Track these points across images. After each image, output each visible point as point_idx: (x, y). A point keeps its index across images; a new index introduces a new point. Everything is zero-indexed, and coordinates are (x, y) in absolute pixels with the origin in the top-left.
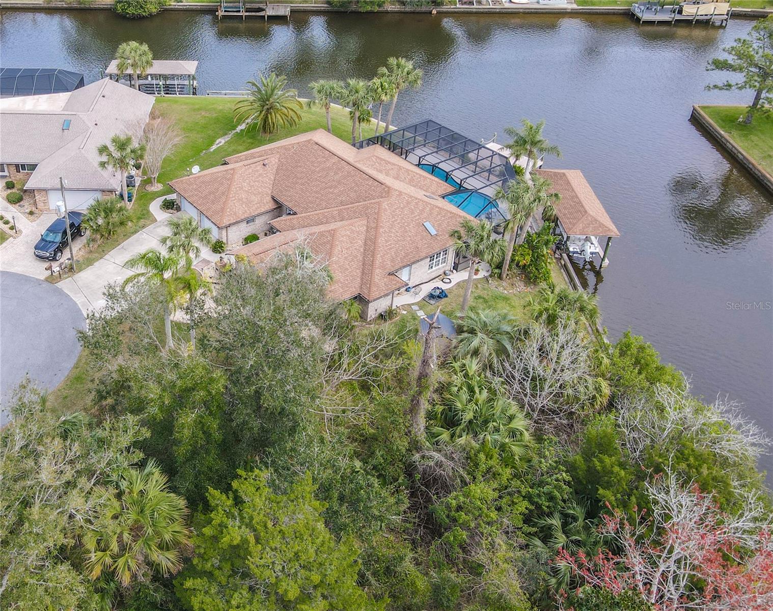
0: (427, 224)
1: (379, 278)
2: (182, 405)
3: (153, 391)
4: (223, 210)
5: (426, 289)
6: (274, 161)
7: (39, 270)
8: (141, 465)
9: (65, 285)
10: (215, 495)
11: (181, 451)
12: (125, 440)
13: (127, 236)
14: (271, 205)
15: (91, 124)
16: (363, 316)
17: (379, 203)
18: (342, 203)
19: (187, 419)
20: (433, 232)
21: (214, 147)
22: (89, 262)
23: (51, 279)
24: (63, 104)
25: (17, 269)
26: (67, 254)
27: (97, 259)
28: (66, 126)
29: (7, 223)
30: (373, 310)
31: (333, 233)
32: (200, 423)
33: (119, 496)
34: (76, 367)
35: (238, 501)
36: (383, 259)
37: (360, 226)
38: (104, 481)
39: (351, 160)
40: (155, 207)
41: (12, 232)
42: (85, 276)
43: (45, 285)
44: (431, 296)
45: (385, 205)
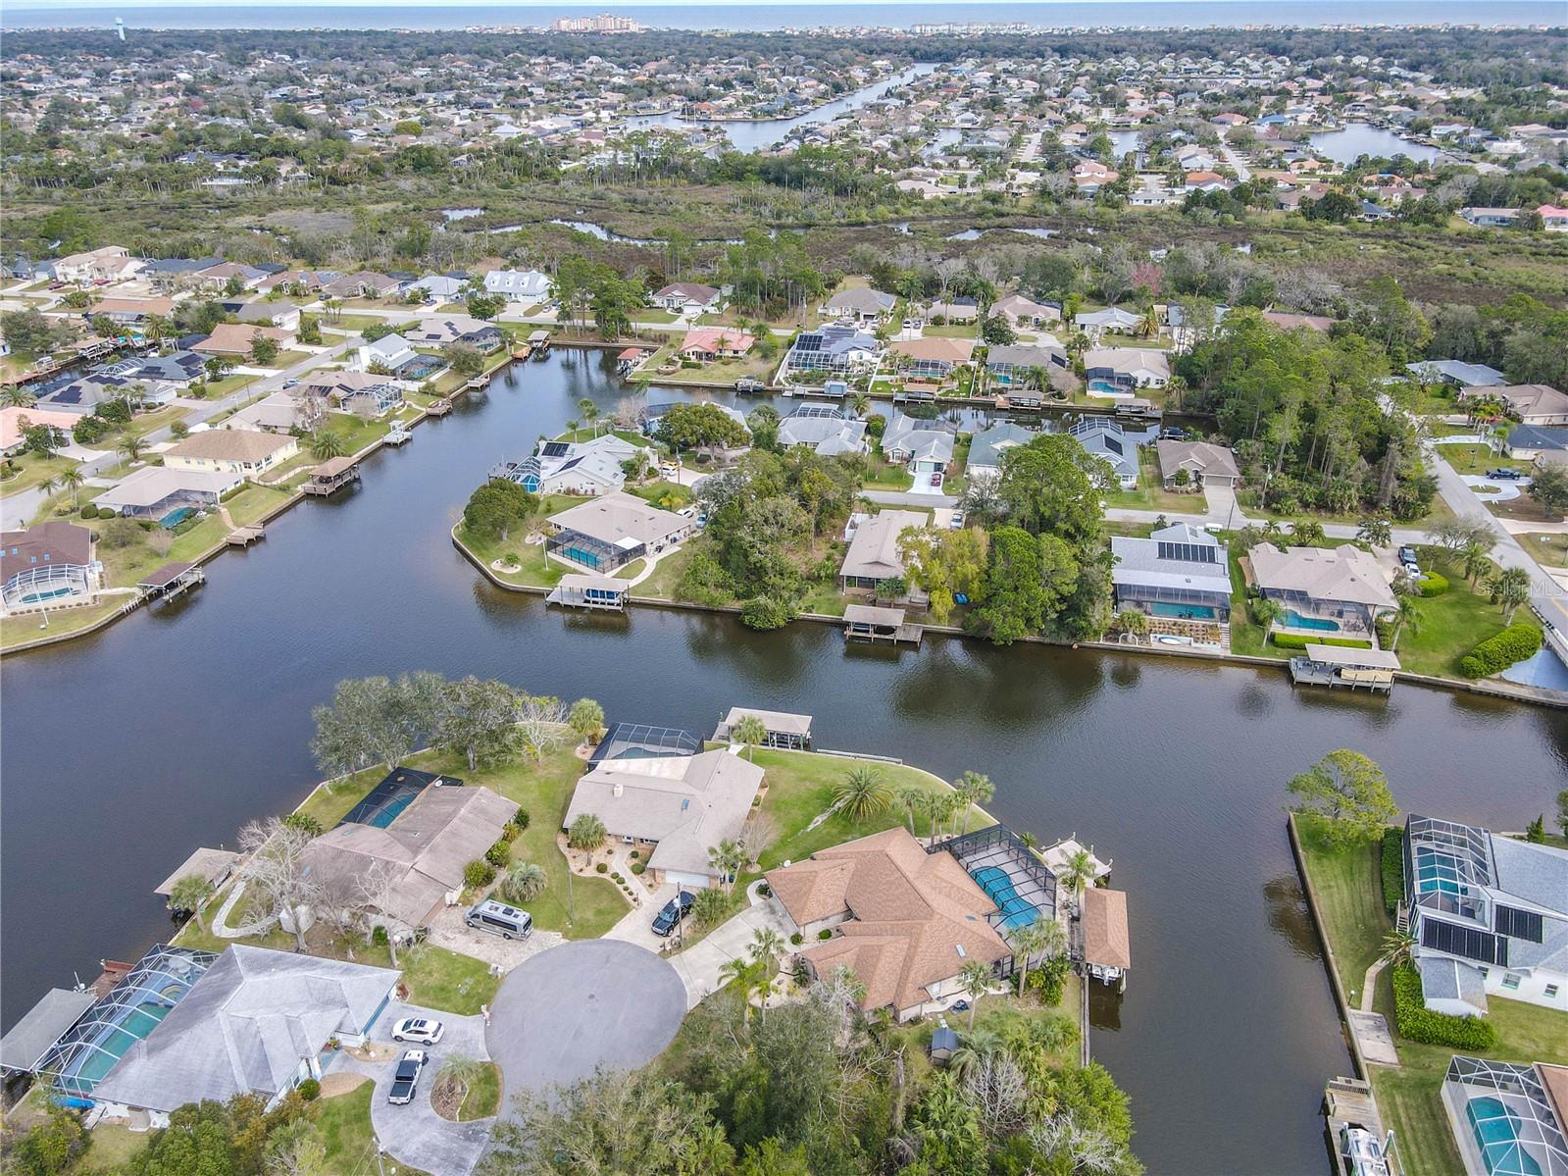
0: (959, 947)
1: (910, 991)
2: (741, 1088)
3: (724, 1078)
4: (803, 910)
5: (952, 1001)
6: (851, 865)
7: (653, 944)
8: (712, 1124)
9: (673, 960)
10: (748, 1148)
11: (738, 1118)
12: (703, 1108)
13: (726, 919)
14: (843, 908)
15: (706, 807)
16: (895, 1018)
17: (922, 925)
18: (897, 919)
19: (743, 1098)
20: (962, 954)
21: (811, 827)
22: (694, 941)
23: (665, 954)
24: (683, 772)
25: (637, 942)
26: (677, 931)
27: (700, 939)
28: (686, 805)
29: (631, 894)
30: (905, 1015)
31: (880, 948)
32: (751, 1101)
33: (698, 1142)
34: (677, 1036)
35: (761, 1154)
36: (916, 976)
37: (903, 943)
38: (690, 1132)
39: (911, 879)
40: (751, 890)
41: (635, 904)
42: (689, 954)
43: (659, 959)
44: (955, 1008)
45: (926, 928)
